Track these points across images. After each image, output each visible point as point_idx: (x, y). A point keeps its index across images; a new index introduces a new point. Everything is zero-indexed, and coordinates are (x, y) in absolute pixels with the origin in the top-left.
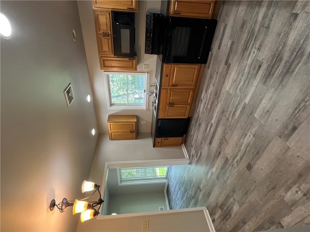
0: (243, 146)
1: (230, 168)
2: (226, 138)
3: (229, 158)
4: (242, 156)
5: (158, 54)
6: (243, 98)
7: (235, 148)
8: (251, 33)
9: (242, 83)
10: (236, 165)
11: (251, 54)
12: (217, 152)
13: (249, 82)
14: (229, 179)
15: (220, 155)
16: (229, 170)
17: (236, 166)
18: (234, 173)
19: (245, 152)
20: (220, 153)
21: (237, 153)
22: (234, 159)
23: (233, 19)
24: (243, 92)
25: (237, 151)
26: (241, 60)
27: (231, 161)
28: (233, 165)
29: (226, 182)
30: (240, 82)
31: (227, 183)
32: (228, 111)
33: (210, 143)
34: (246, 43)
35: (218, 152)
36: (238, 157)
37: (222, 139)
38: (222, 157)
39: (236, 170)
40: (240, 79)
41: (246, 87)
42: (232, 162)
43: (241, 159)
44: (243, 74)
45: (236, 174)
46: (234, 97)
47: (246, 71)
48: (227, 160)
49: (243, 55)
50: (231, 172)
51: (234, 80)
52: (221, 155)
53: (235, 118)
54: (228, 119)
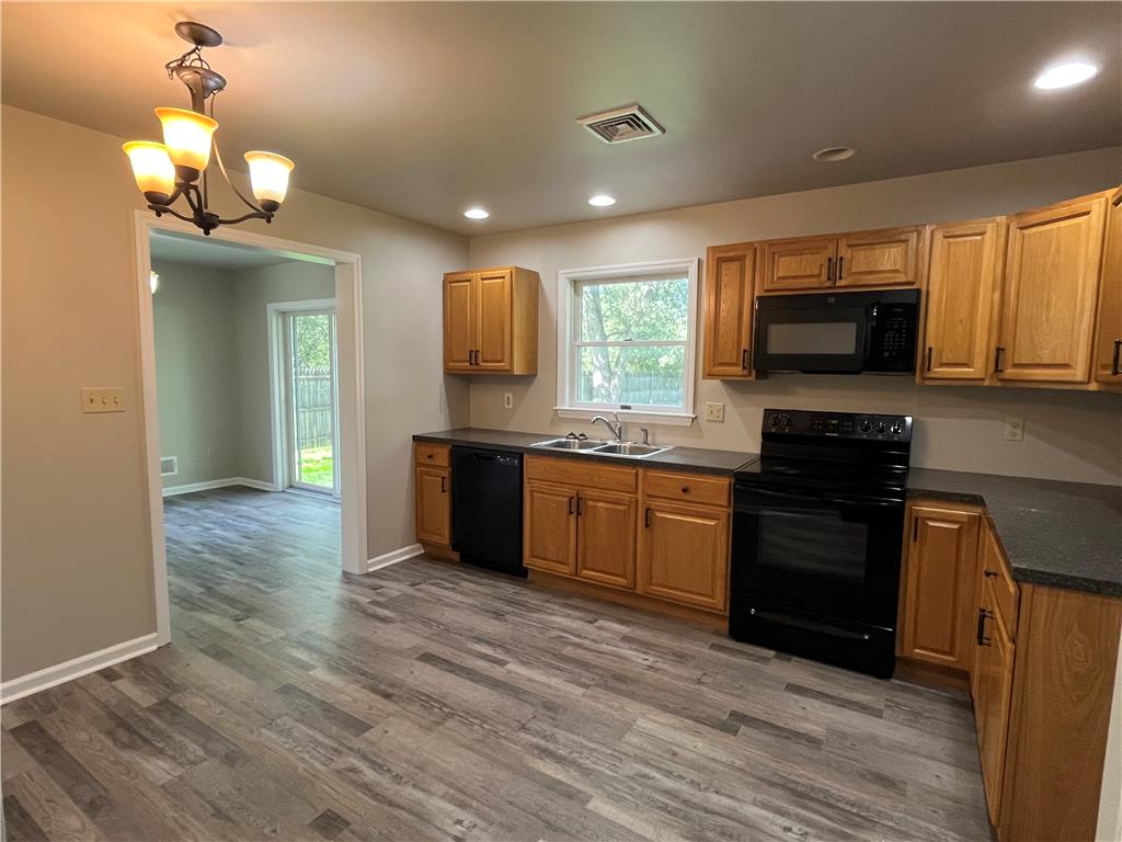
0: (418, 795)
1: (326, 741)
2: (450, 723)
3: (367, 734)
4: (377, 790)
5: (765, 457)
6: (607, 788)
7: (408, 761)
8: (861, 817)
9: (669, 783)
10: (341, 763)
11: (777, 816)
12: (393, 685)
13: (670, 812)
14: (283, 739)
15: (382, 700)
16: (319, 737)
17: (334, 766)
18: (306, 756)
19: (391, 804)
20: (387, 696)
21: (389, 771)
22: (365, 757)
23: (902, 740)
24: (633, 789)
25: (396, 770)
26: (754, 776)
27: (357, 743)
28: (340, 753)
29: (269, 723)
30: (669, 774)
31: (264, 731)
32: (557, 726)
33: (428, 658)
34: (821, 796)
35: (390, 690)
36: (370, 775)
37: (445, 705)
38: (371, 708)
39: (317, 765)
40: (681, 777)
41: (653, 800)
42: (350, 749)
43: (367, 788)
44: (699, 785)
45: (301, 765)
46: (610, 752)
47: (715, 798)
48: (359, 726)
49: (772, 784)
50: (312, 745)
51: (676, 749)
52: (380, 702)
53: (529, 758)
54: (524, 728)
